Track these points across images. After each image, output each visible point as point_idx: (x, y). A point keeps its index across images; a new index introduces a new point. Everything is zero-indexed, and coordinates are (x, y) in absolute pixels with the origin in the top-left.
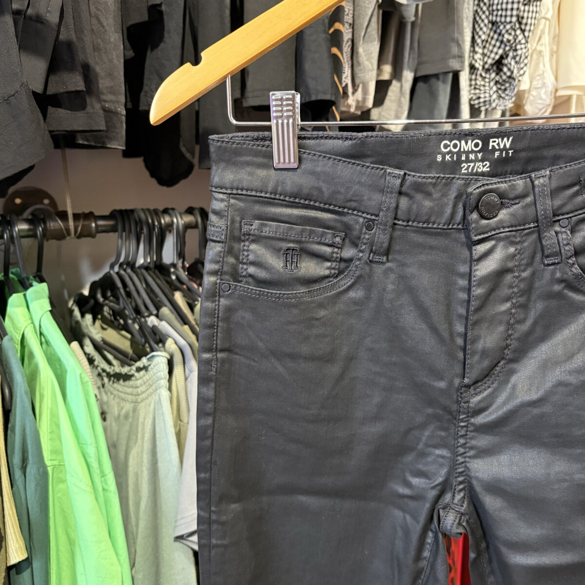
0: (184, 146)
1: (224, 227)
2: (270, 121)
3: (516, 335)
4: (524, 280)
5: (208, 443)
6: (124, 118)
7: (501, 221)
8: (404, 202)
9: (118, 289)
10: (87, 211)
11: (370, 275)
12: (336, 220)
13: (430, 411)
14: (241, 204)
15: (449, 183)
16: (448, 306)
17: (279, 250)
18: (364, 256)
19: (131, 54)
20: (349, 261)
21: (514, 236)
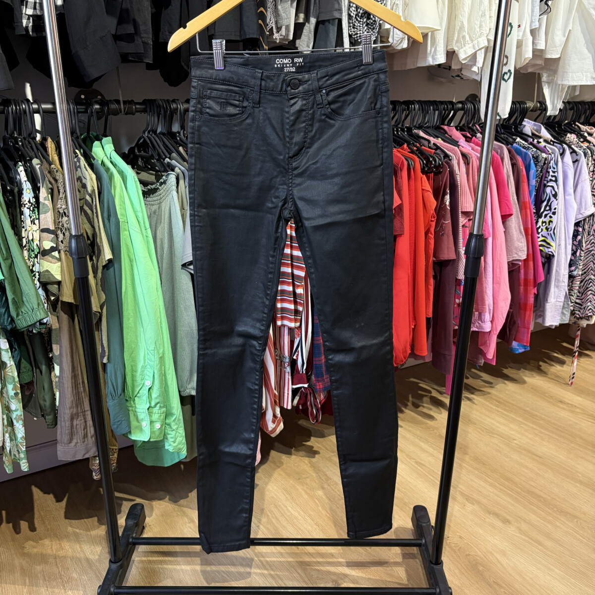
0: (183, 62)
1: (196, 93)
2: (212, 51)
3: (309, 137)
4: (311, 114)
5: (193, 182)
6: (152, 46)
7: (299, 90)
8: (263, 83)
9: (149, 144)
10: (130, 100)
11: (254, 113)
12: (239, 90)
13: (278, 170)
14: (203, 84)
15: (279, 75)
16: (283, 125)
17: (218, 102)
18: (251, 105)
19: (154, 10)
20: (246, 107)
21: (305, 97)
